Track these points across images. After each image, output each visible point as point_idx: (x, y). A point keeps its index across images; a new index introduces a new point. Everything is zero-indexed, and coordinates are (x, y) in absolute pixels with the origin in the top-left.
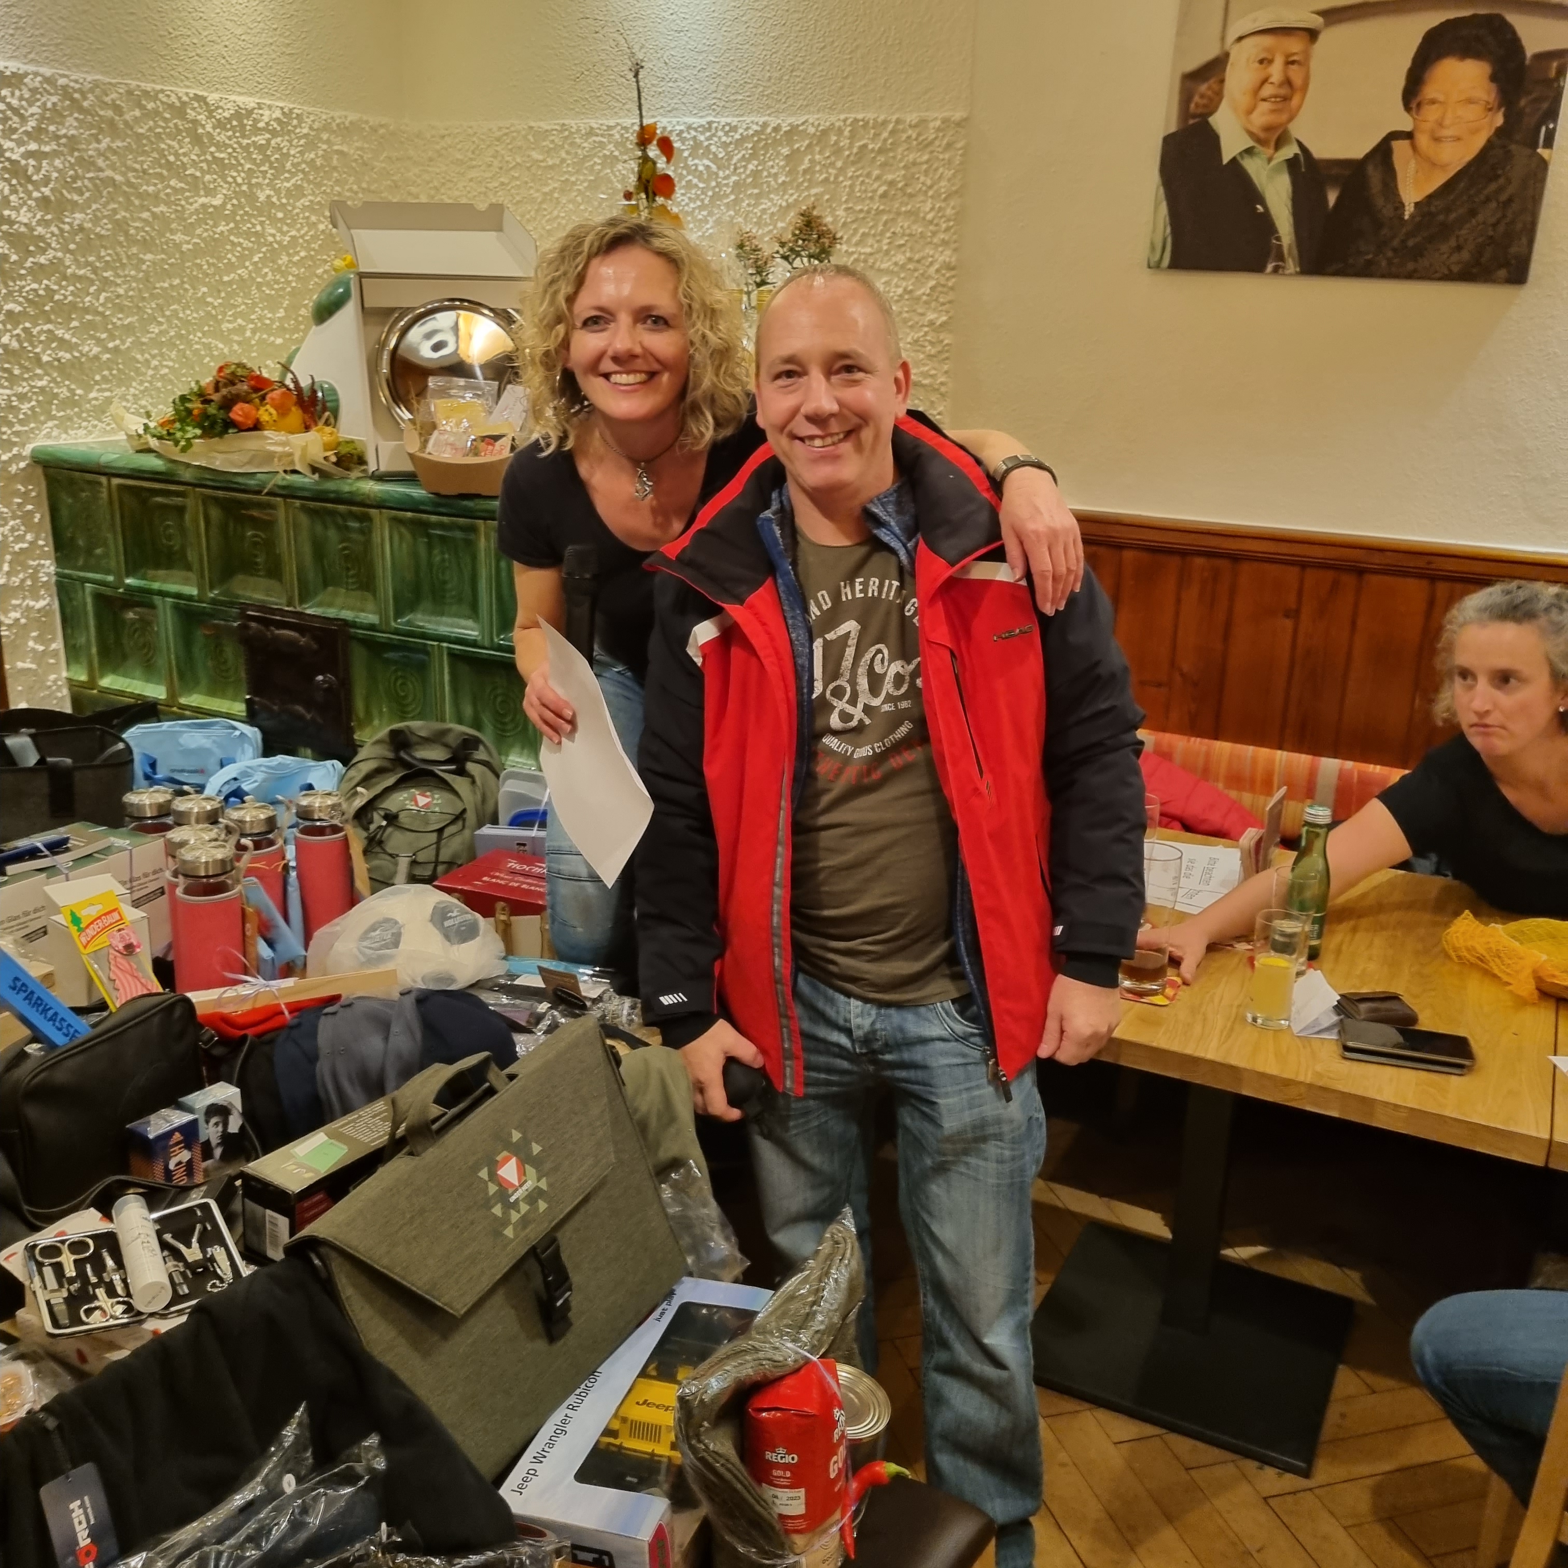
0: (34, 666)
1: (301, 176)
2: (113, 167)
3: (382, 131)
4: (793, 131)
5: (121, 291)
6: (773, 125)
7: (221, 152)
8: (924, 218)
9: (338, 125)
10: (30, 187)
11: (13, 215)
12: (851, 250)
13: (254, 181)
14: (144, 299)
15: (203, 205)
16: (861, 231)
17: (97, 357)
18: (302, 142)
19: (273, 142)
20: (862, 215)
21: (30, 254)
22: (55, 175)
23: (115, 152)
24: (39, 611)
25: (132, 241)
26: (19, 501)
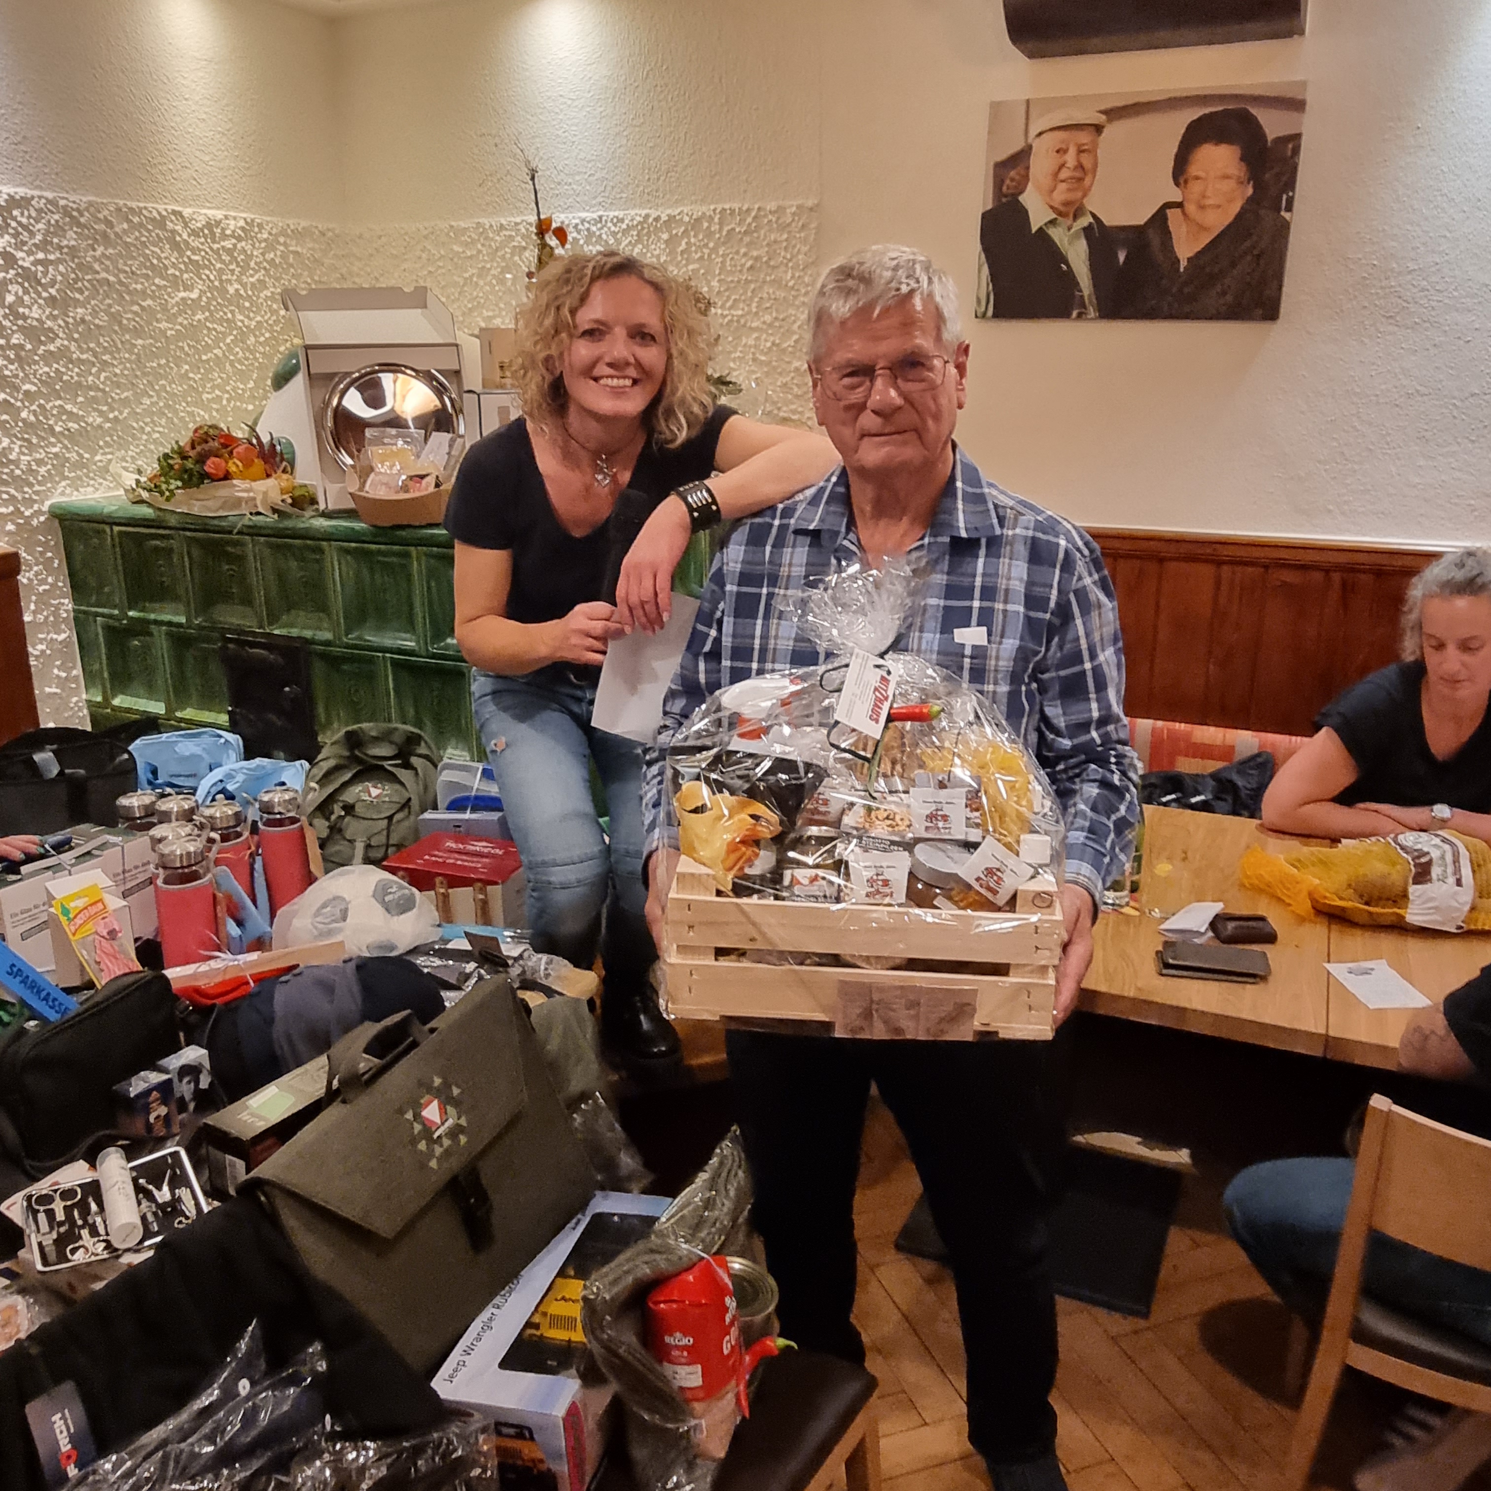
0: (58, 691)
1: (263, 272)
2: (107, 270)
3: (330, 234)
4: (671, 218)
5: (118, 371)
6: (654, 216)
7: (195, 254)
8: (786, 285)
9: (292, 231)
10: (40, 289)
11: (27, 311)
12: (726, 312)
13: (224, 277)
14: (136, 376)
15: (183, 299)
16: (733, 297)
17: (100, 427)
18: (263, 245)
19: (239, 246)
20: (732, 285)
21: (42, 343)
22: (59, 278)
23: (108, 258)
24: (61, 642)
25: (125, 330)
26: (40, 549)
